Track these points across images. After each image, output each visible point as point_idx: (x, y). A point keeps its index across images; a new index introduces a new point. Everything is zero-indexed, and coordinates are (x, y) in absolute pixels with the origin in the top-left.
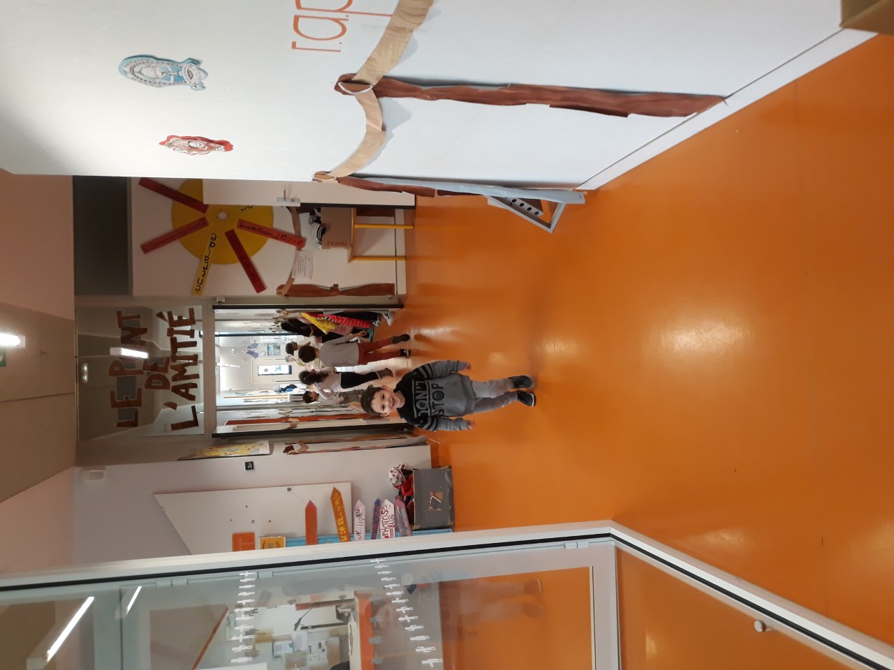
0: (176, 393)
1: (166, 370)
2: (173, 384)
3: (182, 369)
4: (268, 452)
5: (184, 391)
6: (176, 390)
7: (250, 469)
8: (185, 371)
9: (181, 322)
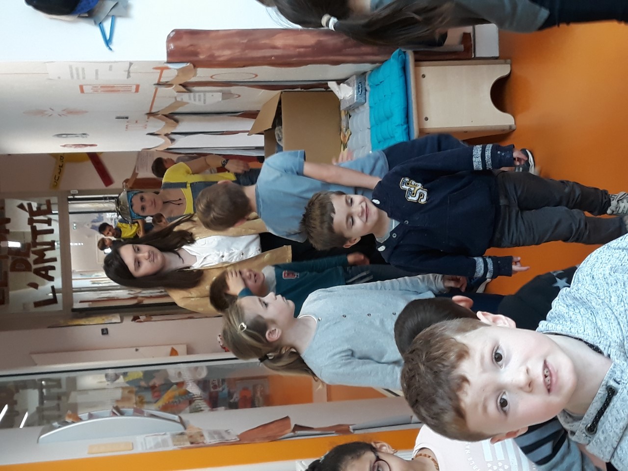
0: (37, 275)
1: (28, 256)
2: (34, 267)
3: (41, 254)
4: (119, 321)
5: (44, 272)
6: (37, 272)
7: (105, 334)
8: (45, 255)
9: (39, 212)
